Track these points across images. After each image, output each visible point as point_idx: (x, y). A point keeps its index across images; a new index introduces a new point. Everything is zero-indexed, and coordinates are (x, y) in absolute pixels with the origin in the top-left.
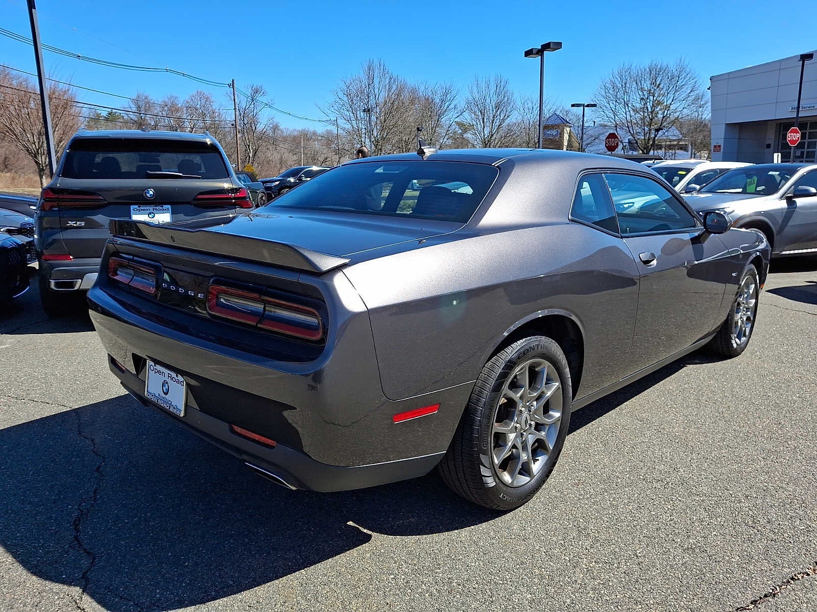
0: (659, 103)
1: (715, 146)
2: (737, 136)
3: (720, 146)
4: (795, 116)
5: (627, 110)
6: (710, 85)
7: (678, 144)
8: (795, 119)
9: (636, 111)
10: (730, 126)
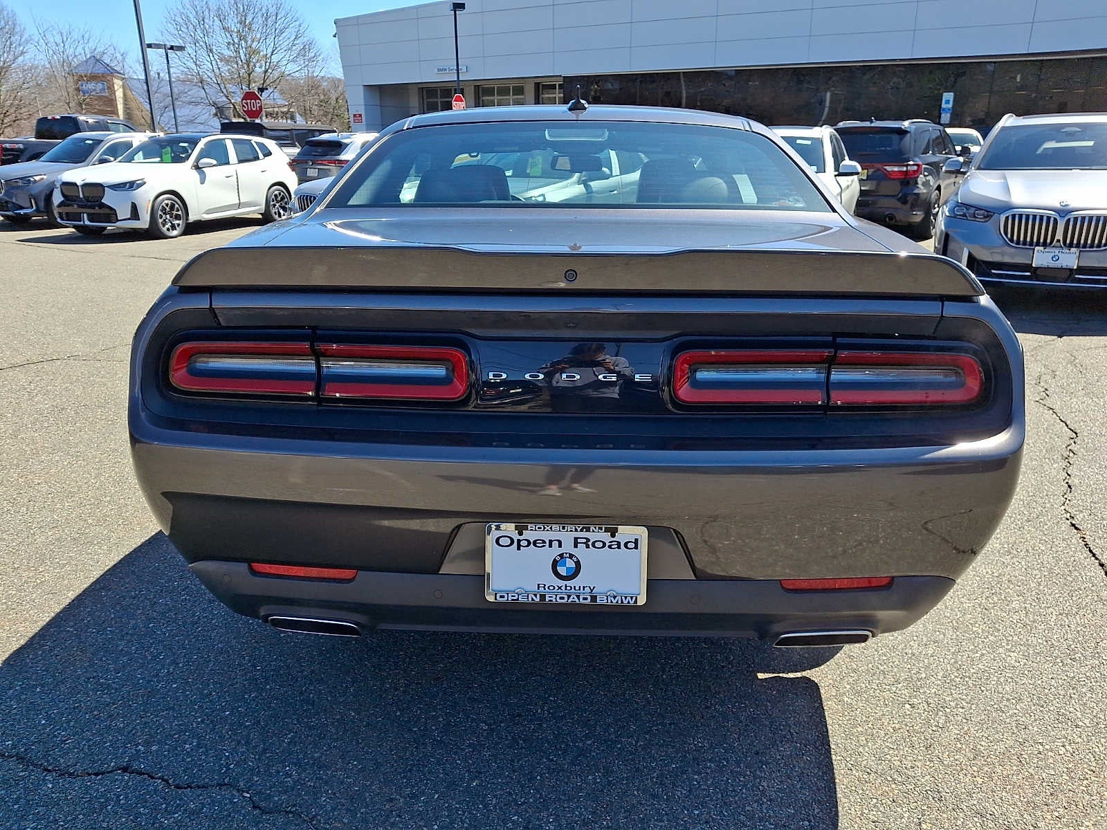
0: (256, 52)
1: (355, 116)
2: (378, 103)
3: (360, 115)
4: (456, 79)
5: (212, 59)
6: (335, 31)
7: (289, 111)
8: (456, 83)
9: (227, 61)
10: (369, 88)
